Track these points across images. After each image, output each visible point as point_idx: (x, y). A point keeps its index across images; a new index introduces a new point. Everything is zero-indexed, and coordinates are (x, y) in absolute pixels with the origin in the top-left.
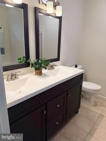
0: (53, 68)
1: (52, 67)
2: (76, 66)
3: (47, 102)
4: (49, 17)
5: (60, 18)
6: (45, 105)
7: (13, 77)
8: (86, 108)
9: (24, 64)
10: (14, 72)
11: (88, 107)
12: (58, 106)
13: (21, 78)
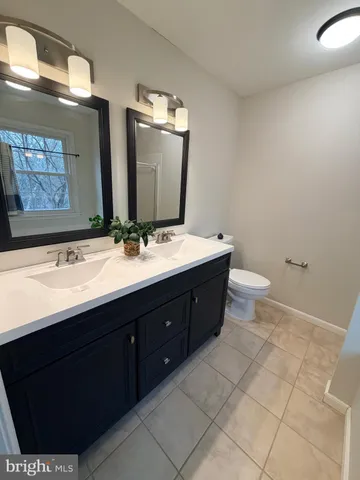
0: (168, 240)
1: (165, 238)
2: (220, 237)
3: (141, 316)
4: (163, 132)
5: (186, 135)
6: (134, 323)
7: (71, 257)
8: (237, 325)
9: (101, 229)
10: (73, 245)
11: (241, 324)
12: (168, 323)
13: (90, 259)
